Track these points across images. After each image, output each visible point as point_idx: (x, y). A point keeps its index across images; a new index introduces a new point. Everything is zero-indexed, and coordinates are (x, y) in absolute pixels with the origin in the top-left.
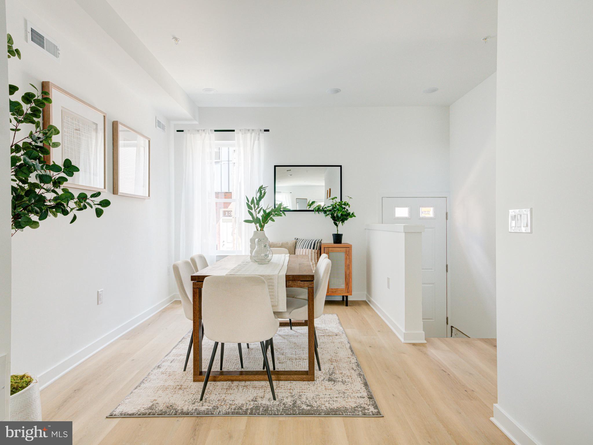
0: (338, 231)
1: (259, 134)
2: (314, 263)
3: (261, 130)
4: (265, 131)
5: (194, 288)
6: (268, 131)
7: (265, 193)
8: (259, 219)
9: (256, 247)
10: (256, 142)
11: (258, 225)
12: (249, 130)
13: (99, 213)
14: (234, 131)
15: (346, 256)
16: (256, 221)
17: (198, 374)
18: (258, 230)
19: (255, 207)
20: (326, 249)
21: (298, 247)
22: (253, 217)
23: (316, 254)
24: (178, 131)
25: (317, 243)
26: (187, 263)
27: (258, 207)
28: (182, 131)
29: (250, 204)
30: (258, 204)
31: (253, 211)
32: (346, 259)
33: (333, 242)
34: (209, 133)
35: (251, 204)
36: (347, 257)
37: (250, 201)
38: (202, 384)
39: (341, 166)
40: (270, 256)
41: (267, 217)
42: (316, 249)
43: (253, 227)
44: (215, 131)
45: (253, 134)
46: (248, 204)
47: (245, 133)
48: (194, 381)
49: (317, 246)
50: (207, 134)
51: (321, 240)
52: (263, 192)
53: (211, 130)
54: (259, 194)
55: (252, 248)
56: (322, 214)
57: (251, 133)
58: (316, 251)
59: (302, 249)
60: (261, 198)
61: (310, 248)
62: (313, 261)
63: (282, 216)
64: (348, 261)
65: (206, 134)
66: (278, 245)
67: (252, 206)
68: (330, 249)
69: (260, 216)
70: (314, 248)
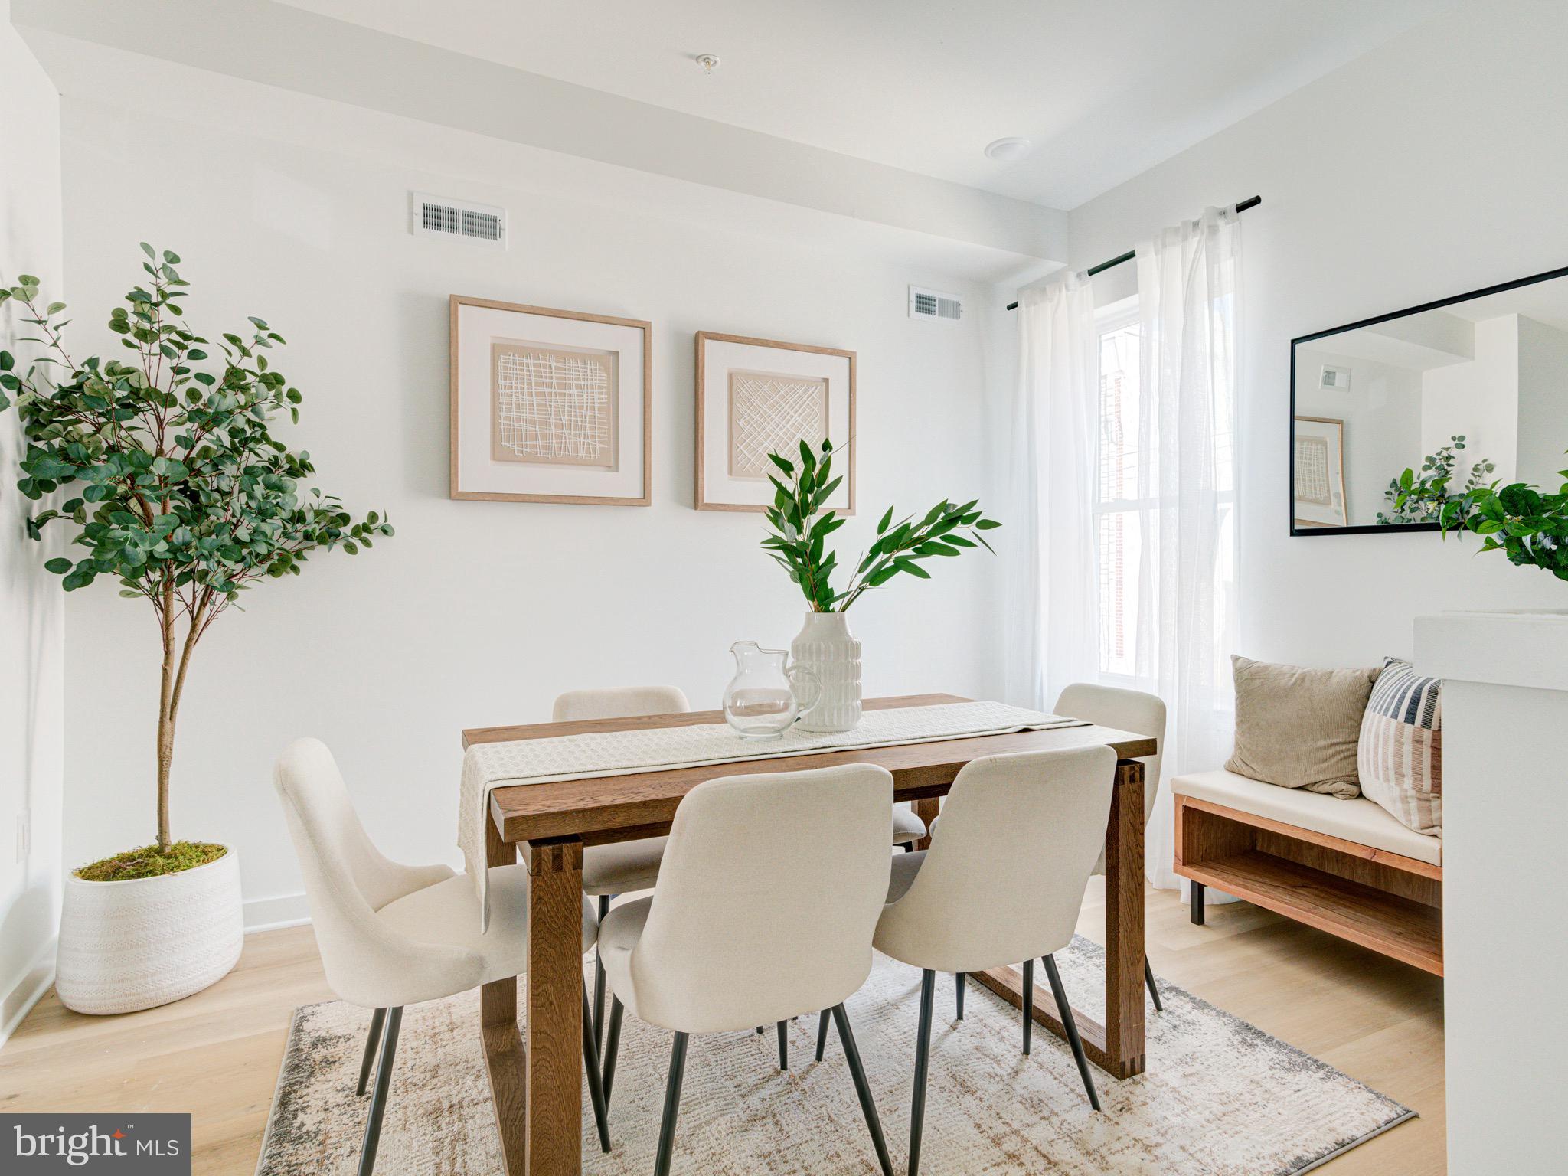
1: (1217, 228)
2: (1412, 792)
3: (1223, 213)
4: (1240, 208)
6: (1256, 201)
10: (1205, 249)
12: (1177, 231)
24: (1010, 308)
28: (1017, 304)
34: (1073, 290)
44: (1092, 272)
47: (1165, 245)
49: (1429, 707)
50: (1064, 292)
53: (1078, 277)
57: (1188, 239)
62: (1408, 782)
65: (1061, 291)
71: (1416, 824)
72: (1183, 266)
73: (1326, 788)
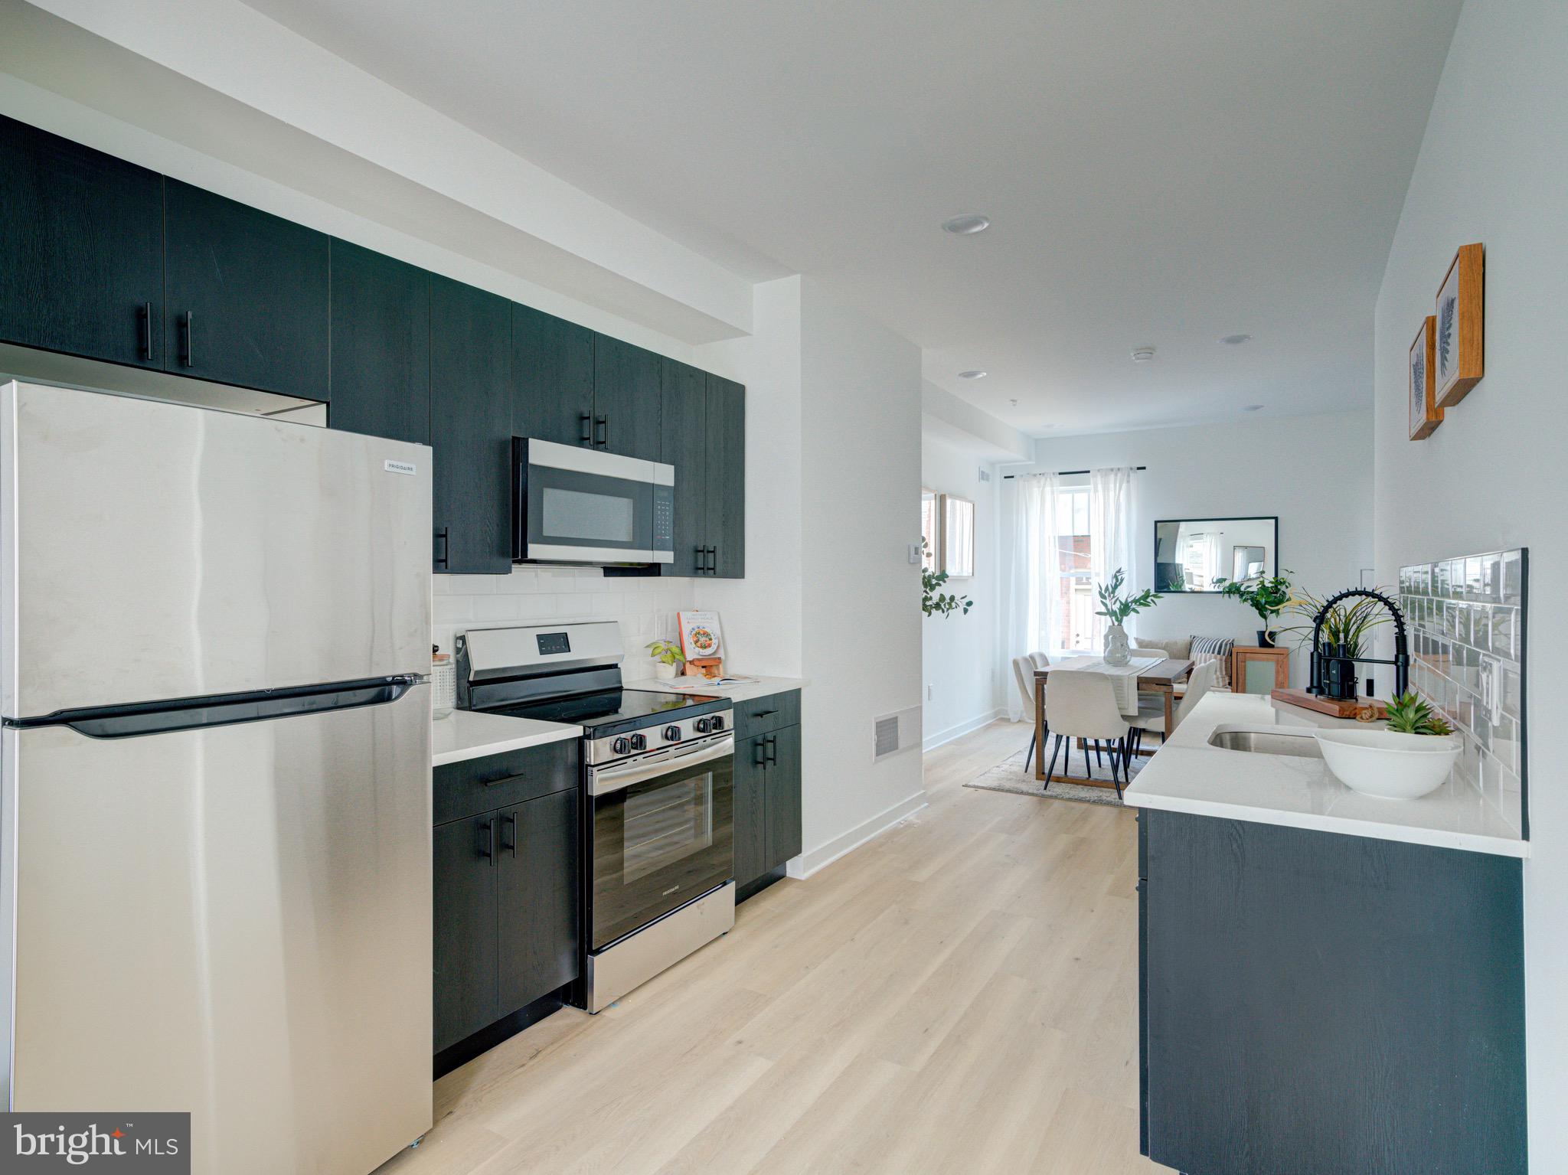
0: (1267, 626)
1: (1129, 476)
2: (1220, 676)
3: (1131, 469)
4: (1139, 468)
5: (1036, 684)
6: (1144, 468)
7: (1122, 580)
8: (1116, 611)
9: (1110, 646)
10: (1124, 485)
11: (1114, 618)
12: (1112, 470)
13: (966, 611)
14: (1089, 472)
15: (1278, 669)
16: (1112, 613)
17: (1040, 773)
18: (1114, 625)
19: (1109, 596)
20: (1240, 656)
21: (1194, 649)
22: (1108, 610)
23: (1224, 663)
24: (1005, 477)
25: (1226, 645)
26: (1026, 659)
27: (1114, 597)
28: (1013, 477)
29: (1103, 592)
30: (1113, 592)
31: (1107, 602)
32: (1277, 672)
33: (1258, 644)
34: (1050, 478)
35: (1106, 592)
36: (1280, 669)
37: (1103, 589)
38: (1044, 783)
39: (1276, 519)
40: (1128, 657)
41: (1125, 609)
42: (1224, 654)
43: (1107, 621)
44: (1060, 474)
45: (1119, 475)
46: (1100, 593)
47: (1106, 475)
48: (1037, 779)
49: (1225, 649)
50: (1048, 480)
51: (1233, 640)
52: (1119, 578)
53: (1054, 474)
54: (1114, 581)
55: (1106, 645)
56: (1236, 598)
57: (1116, 475)
58: (1224, 657)
59: (1200, 654)
60: (1115, 587)
61: (1213, 653)
62: (1218, 673)
63: (1149, 606)
64: (1281, 676)
65: (1046, 479)
66: (1160, 646)
67: (1107, 595)
68: (1248, 655)
69: (1116, 607)
70: (1219, 653)
71: (1221, 684)
72: (1115, 492)
73: (1180, 681)
